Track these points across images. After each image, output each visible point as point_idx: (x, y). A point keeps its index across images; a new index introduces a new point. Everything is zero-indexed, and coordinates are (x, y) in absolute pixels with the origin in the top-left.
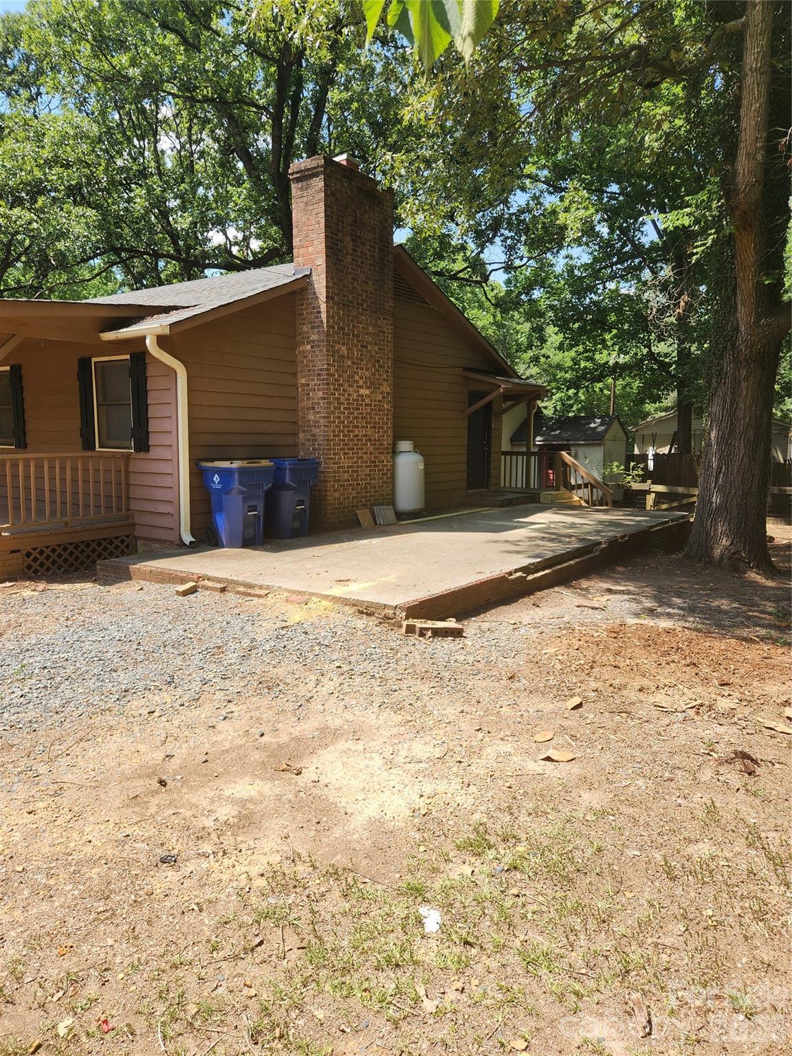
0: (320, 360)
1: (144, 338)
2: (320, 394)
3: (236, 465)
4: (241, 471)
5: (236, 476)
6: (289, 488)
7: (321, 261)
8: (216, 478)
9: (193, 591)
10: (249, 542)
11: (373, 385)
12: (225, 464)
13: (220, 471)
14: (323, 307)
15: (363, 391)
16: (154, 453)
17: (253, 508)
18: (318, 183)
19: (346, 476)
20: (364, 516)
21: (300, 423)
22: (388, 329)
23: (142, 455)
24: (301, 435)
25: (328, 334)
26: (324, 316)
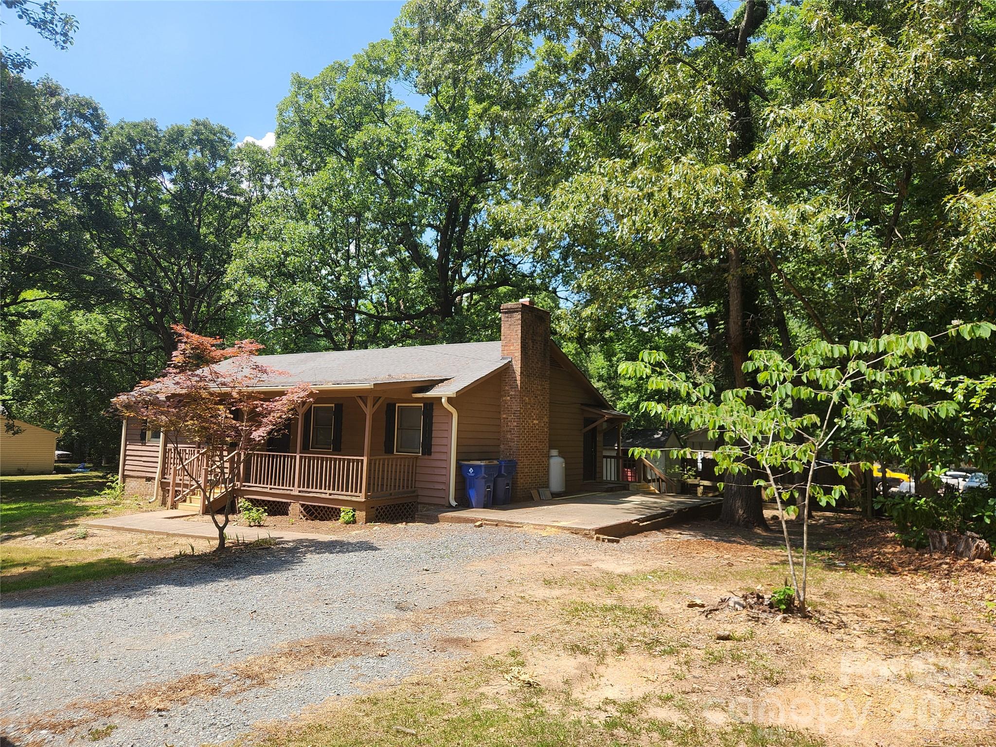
0: (516, 406)
1: (441, 398)
2: (515, 424)
3: (483, 463)
4: (486, 466)
5: (483, 469)
6: (503, 476)
7: (518, 354)
8: (471, 470)
9: (481, 526)
10: (485, 506)
11: (540, 418)
12: (478, 463)
13: (473, 466)
14: (518, 378)
15: (536, 422)
16: (434, 456)
17: (489, 487)
18: (518, 316)
19: (526, 470)
20: (534, 493)
21: (502, 439)
22: (547, 386)
23: (426, 457)
24: (502, 446)
25: (520, 392)
26: (519, 382)
